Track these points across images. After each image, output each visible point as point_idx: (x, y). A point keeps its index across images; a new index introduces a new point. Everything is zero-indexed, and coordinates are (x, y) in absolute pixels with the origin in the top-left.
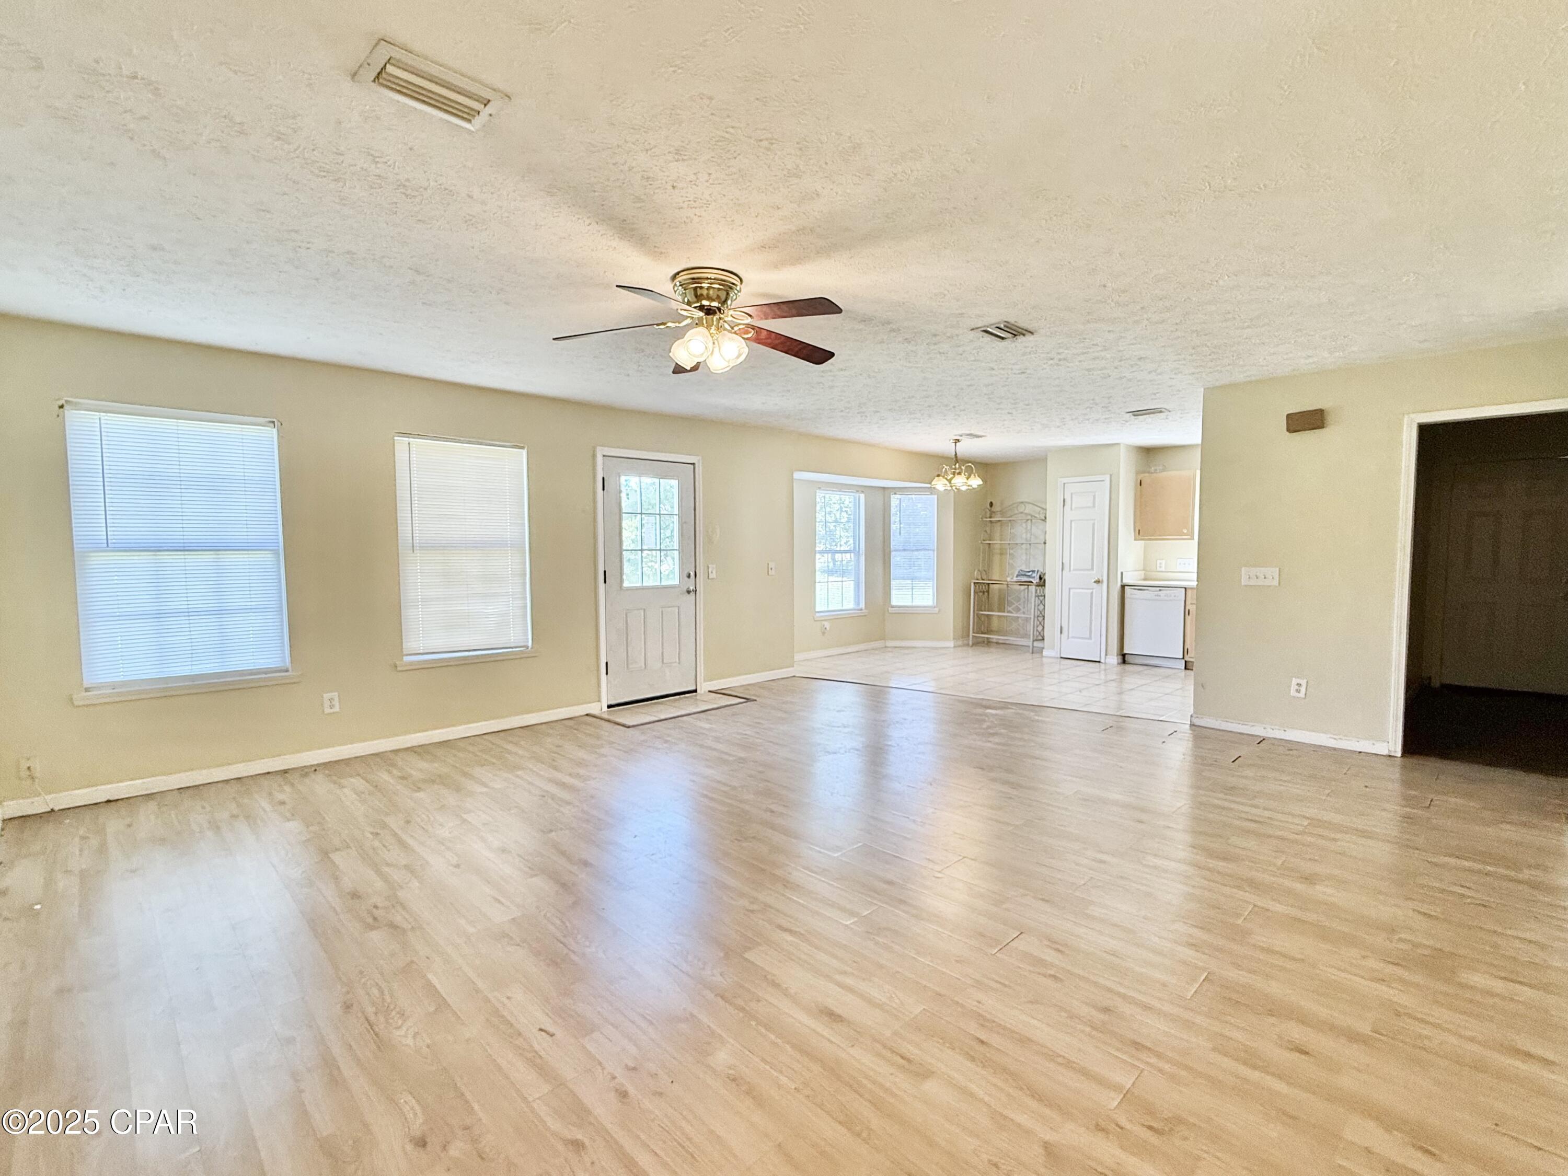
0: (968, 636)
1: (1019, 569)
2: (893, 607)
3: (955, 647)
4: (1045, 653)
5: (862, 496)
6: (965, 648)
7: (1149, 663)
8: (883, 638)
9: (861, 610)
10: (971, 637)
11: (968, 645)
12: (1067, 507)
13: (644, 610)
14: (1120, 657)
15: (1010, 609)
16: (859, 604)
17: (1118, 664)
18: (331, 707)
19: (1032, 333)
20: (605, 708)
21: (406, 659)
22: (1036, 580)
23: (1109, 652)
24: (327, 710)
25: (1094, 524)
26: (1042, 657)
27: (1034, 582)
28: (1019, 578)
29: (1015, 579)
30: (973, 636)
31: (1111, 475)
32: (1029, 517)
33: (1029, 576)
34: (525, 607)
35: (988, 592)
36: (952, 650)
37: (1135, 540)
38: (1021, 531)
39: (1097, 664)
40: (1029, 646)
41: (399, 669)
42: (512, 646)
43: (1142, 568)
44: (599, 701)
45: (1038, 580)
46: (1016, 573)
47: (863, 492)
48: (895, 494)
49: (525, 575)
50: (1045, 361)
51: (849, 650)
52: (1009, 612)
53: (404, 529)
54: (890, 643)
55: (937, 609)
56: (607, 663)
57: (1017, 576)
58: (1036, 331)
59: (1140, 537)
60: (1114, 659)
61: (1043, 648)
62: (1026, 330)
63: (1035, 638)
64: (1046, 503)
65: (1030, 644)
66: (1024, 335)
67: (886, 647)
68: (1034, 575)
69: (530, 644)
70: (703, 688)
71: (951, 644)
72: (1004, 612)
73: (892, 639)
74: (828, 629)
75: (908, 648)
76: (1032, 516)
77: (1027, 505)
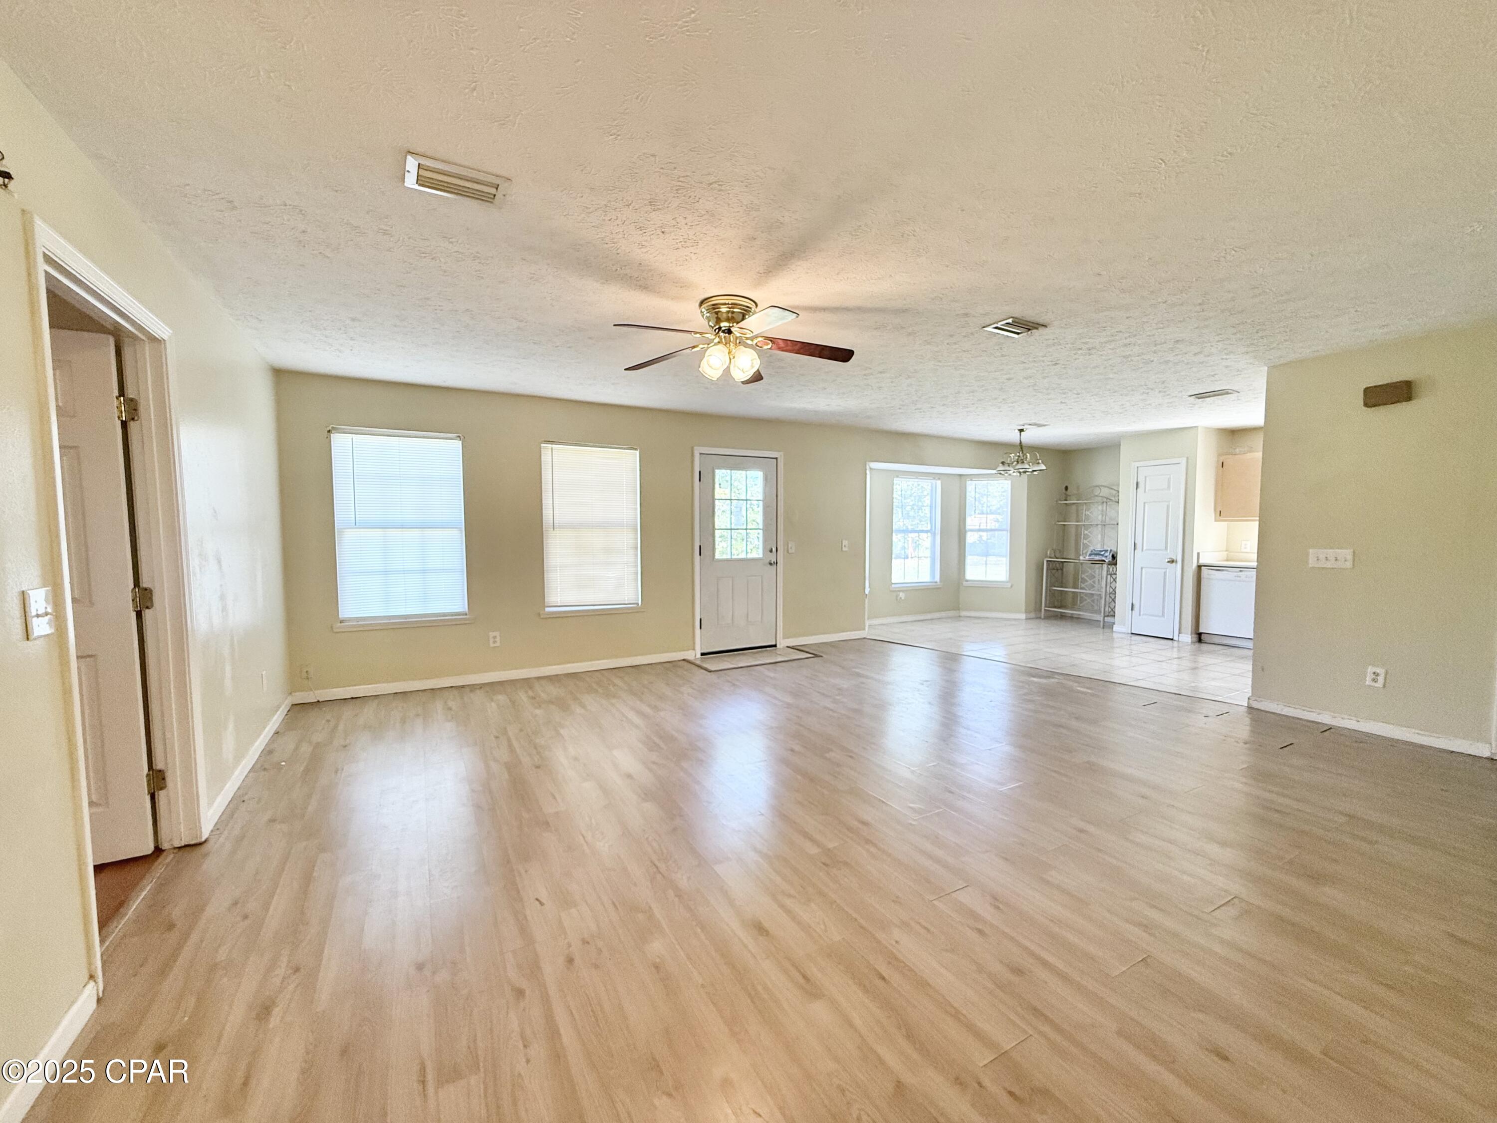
0: (1041, 611)
1: (1092, 548)
2: (967, 581)
3: (1026, 619)
4: (1115, 628)
5: (939, 482)
6: (1038, 621)
7: (1226, 643)
8: (957, 608)
9: (936, 582)
10: (1043, 610)
11: (1040, 618)
12: (1140, 490)
13: (732, 577)
14: (1196, 636)
15: (1083, 586)
16: (934, 578)
17: (1192, 642)
18: (495, 642)
19: (1046, 326)
20: (699, 656)
21: (547, 609)
22: (1109, 559)
23: (1183, 630)
24: (492, 645)
25: (1168, 507)
26: (1113, 631)
27: (1107, 561)
28: (1092, 557)
29: (1087, 558)
30: (1045, 610)
31: (1187, 458)
32: (1105, 500)
33: (1102, 555)
34: (637, 573)
35: (1062, 569)
36: (1024, 622)
37: (1215, 521)
38: (1095, 513)
39: (1170, 642)
40: (1100, 621)
41: (542, 617)
42: (626, 603)
43: (1225, 549)
44: (694, 649)
45: (1110, 559)
46: (1089, 552)
47: (939, 479)
48: (971, 480)
49: (637, 548)
50: (1074, 352)
51: (922, 618)
52: (1082, 588)
53: (547, 513)
54: (963, 613)
55: (1009, 585)
56: (701, 620)
57: (1090, 555)
58: (1049, 324)
59: (1221, 518)
60: (1187, 638)
61: (1114, 623)
62: (1038, 324)
63: (1107, 614)
64: (1118, 485)
65: (1102, 619)
66: (1037, 328)
67: (960, 616)
68: (1107, 554)
69: (640, 604)
70: (782, 643)
71: (1023, 616)
72: (1078, 588)
73: (966, 610)
74: (903, 598)
75: (979, 618)
76: (1107, 498)
77: (1102, 488)
